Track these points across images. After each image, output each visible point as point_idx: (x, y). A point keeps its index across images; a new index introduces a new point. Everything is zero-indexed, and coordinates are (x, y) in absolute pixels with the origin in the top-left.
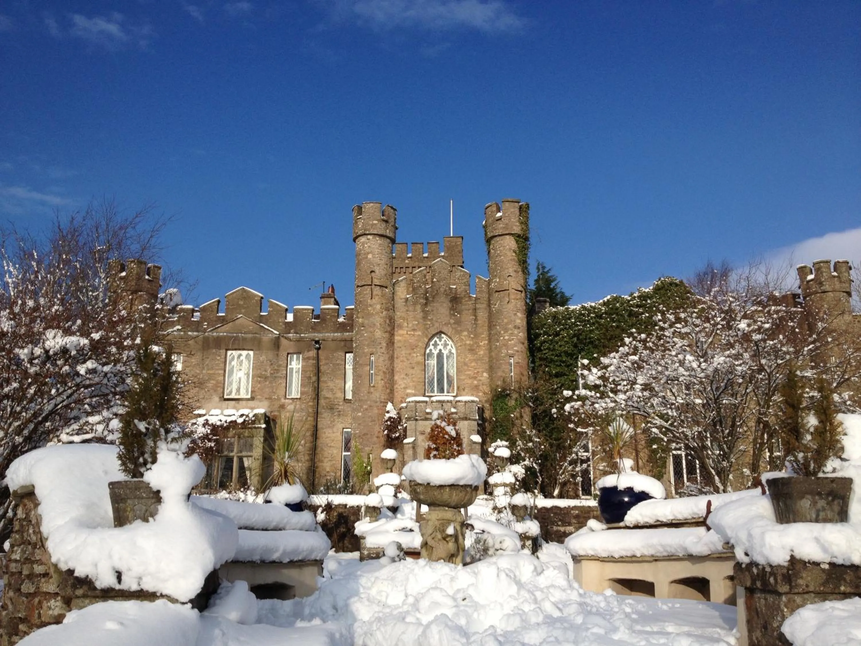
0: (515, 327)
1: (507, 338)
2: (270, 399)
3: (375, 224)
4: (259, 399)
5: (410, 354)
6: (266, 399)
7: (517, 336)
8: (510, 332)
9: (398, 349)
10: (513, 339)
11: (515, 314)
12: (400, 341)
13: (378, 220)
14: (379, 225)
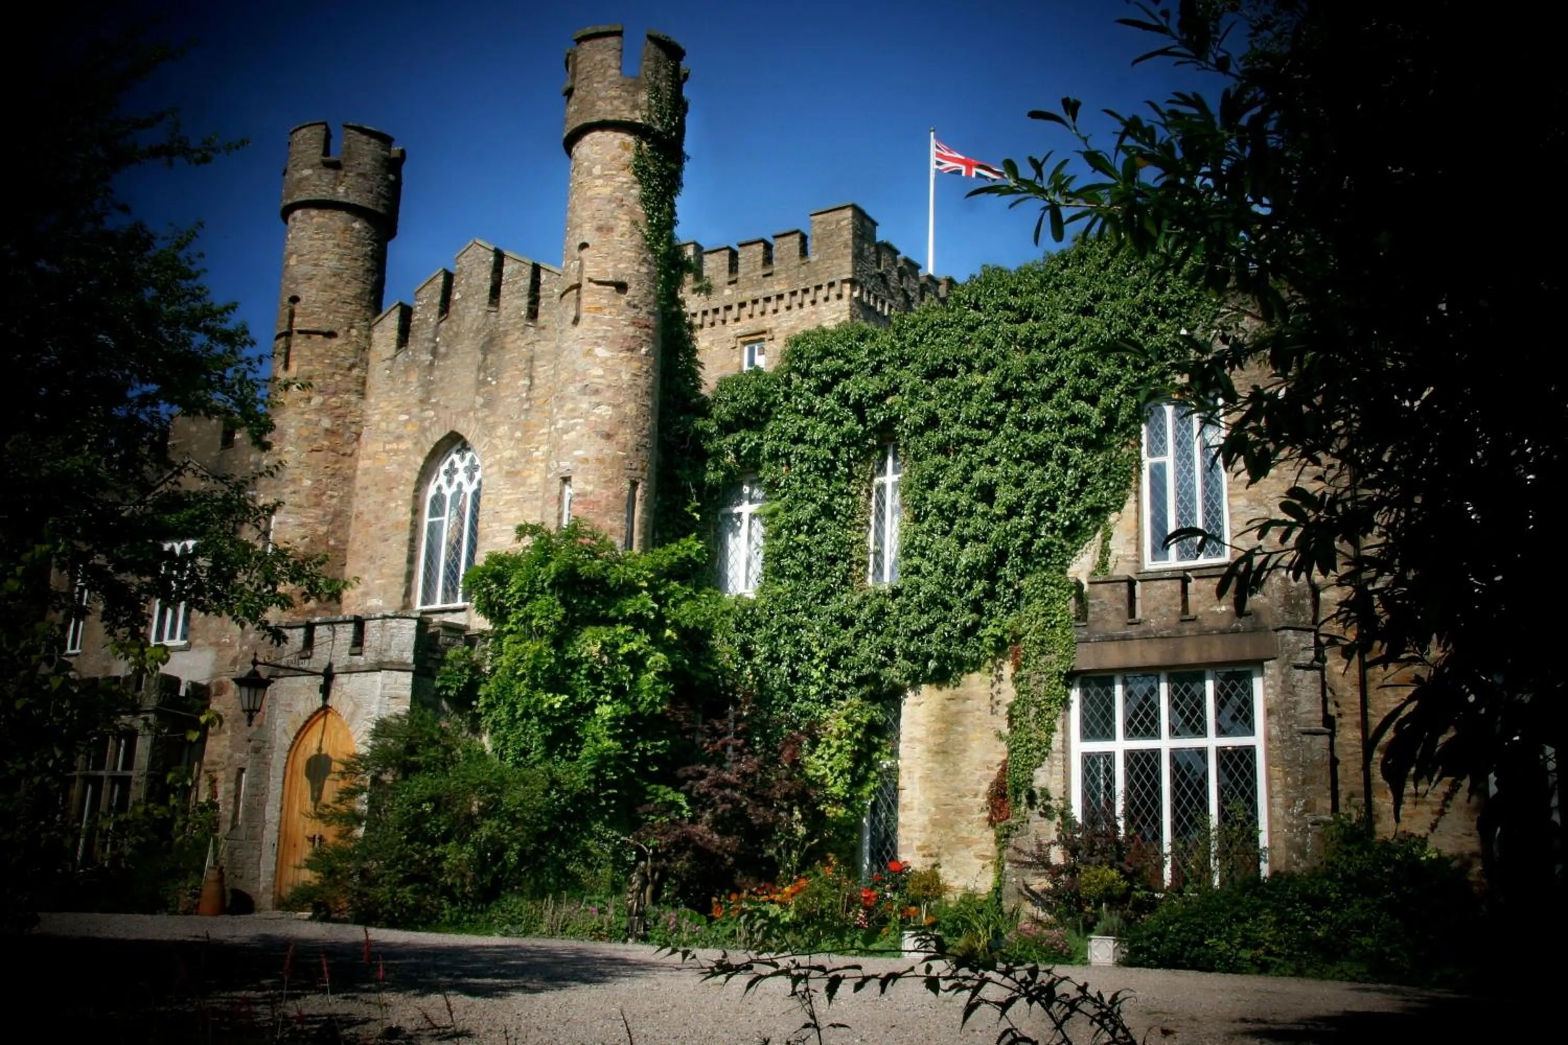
0: (587, 390)
1: (560, 424)
2: (217, 644)
3: (307, 178)
4: (199, 646)
5: (383, 503)
6: (211, 644)
7: (586, 415)
8: (569, 406)
9: (361, 493)
10: (573, 427)
11: (589, 353)
12: (366, 472)
13: (312, 167)
14: (315, 177)
